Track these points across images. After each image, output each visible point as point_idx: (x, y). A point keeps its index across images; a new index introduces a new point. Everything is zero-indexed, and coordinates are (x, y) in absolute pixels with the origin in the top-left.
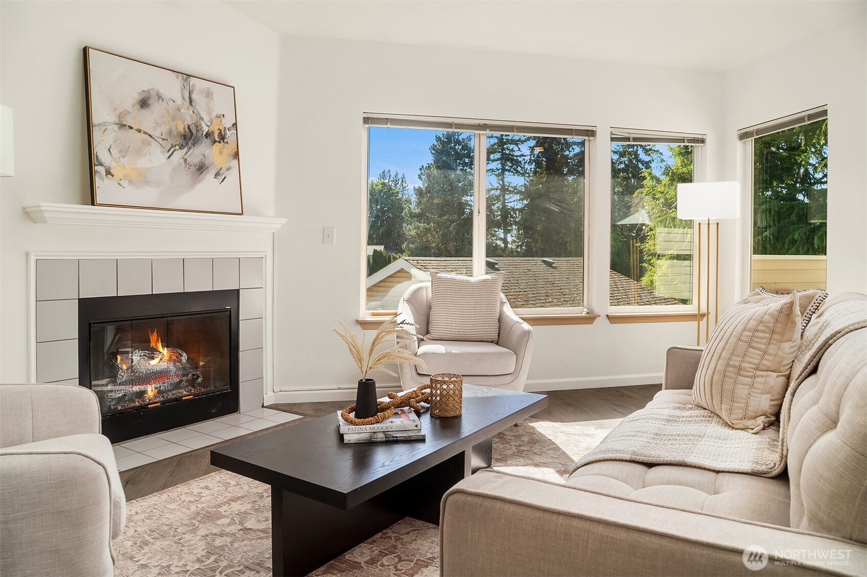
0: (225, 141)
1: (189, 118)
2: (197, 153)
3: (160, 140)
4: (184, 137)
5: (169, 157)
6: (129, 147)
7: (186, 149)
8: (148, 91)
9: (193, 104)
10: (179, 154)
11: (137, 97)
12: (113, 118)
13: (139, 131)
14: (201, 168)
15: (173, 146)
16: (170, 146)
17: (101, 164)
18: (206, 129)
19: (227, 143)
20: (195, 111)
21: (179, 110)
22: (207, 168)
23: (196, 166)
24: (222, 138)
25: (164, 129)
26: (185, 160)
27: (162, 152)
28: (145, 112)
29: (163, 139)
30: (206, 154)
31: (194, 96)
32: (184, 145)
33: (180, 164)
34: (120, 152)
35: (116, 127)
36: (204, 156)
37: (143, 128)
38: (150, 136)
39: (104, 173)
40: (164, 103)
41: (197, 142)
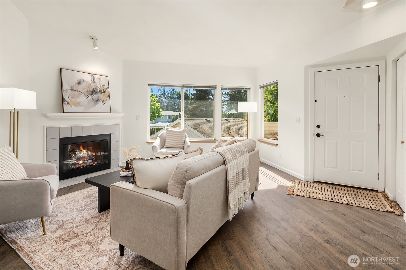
0: (105, 92)
1: (93, 86)
2: (96, 96)
3: (84, 93)
4: (92, 92)
5: (87, 98)
6: (74, 96)
7: (92, 95)
8: (80, 80)
9: (95, 82)
10: (90, 97)
11: (77, 82)
12: (70, 88)
13: (78, 91)
14: (98, 101)
15: (88, 95)
16: (87, 95)
17: (66, 101)
18: (99, 89)
19: (106, 93)
20: (96, 84)
21: (90, 84)
22: (99, 100)
23: (96, 100)
24: (104, 91)
25: (86, 90)
26: (92, 99)
27: (85, 97)
28: (80, 86)
29: (85, 93)
30: (99, 96)
31: (95, 80)
32: (92, 94)
33: (91, 100)
34: (72, 97)
35: (70, 91)
36: (98, 97)
37: (79, 90)
38: (81, 92)
39: (67, 103)
40: (86, 82)
41: (96, 93)
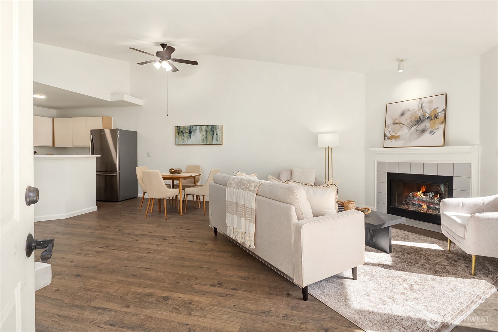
0: (437, 118)
1: (420, 114)
2: (421, 126)
3: (407, 125)
4: (417, 121)
5: (410, 130)
6: (396, 130)
7: (417, 126)
8: (404, 110)
9: (423, 108)
10: (414, 128)
11: (400, 113)
12: (392, 122)
13: (400, 124)
14: (423, 131)
15: (412, 126)
16: (411, 126)
17: (386, 136)
18: (427, 116)
19: (439, 118)
20: (423, 110)
21: (416, 112)
22: (426, 130)
23: (420, 131)
24: (436, 117)
25: (409, 121)
26: (416, 130)
27: (407, 129)
28: (403, 117)
29: (408, 124)
30: (426, 125)
31: (423, 105)
32: (417, 124)
33: (414, 131)
34: (393, 132)
35: (392, 125)
36: (425, 126)
37: (401, 122)
38: (403, 124)
39: (387, 138)
40: (410, 111)
41: (423, 122)
